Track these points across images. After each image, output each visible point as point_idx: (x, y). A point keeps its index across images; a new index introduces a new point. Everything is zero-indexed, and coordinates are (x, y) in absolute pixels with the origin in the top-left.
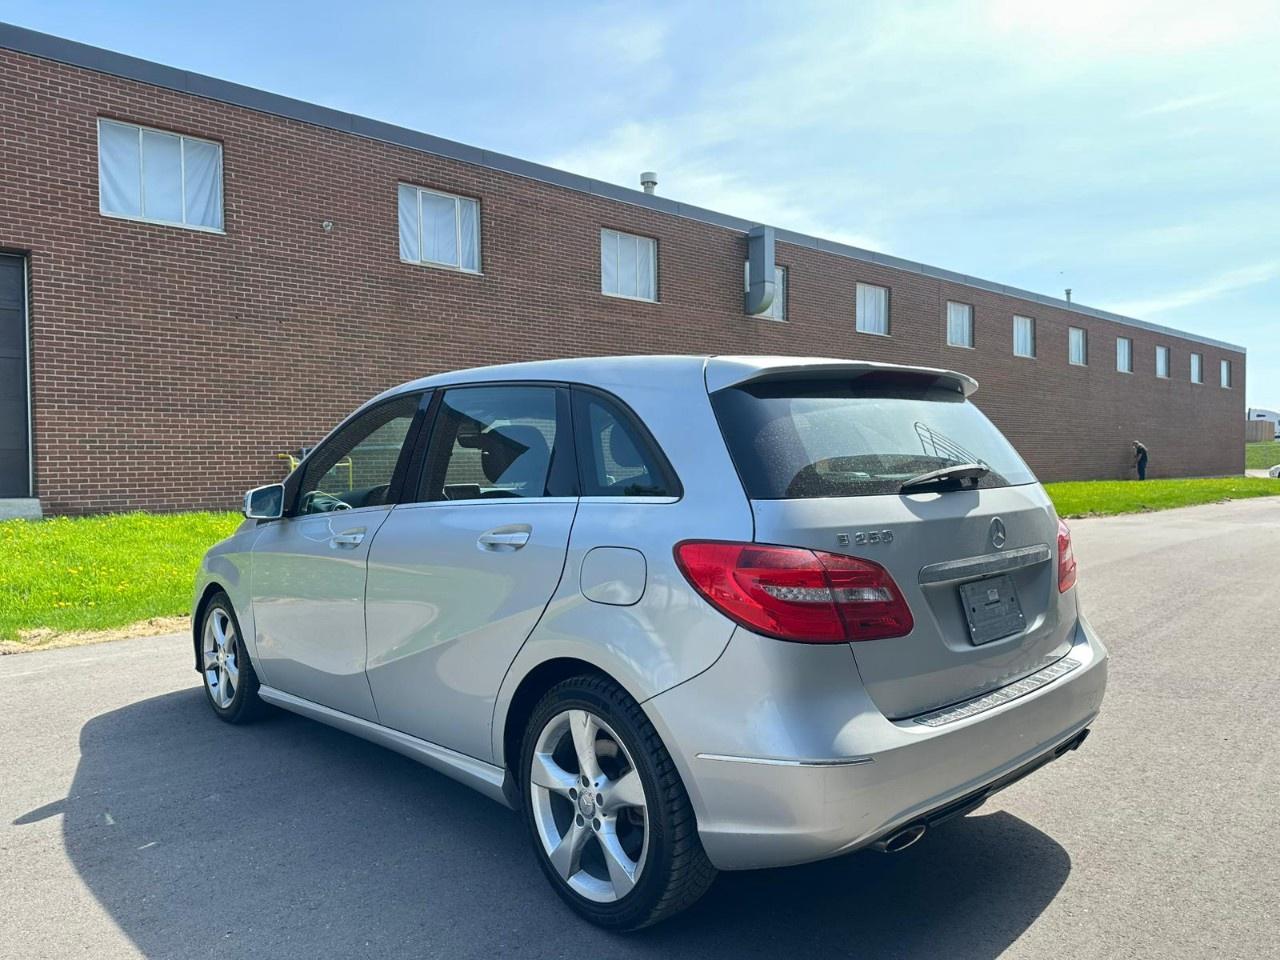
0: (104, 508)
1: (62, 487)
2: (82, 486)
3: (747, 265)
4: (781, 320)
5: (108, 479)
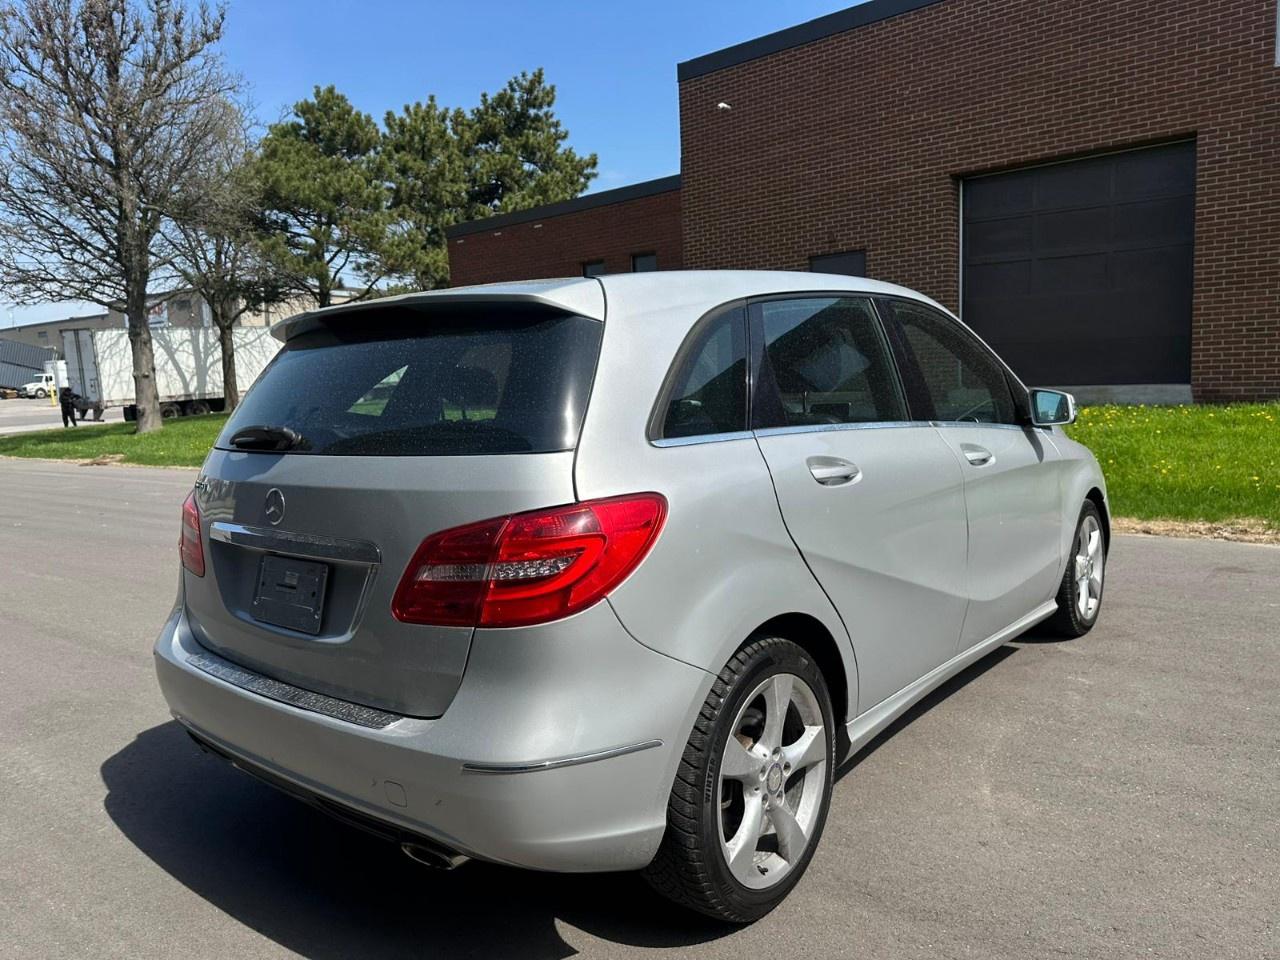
0: (1259, 396)
1: (1214, 373)
2: (1235, 372)
5: (1265, 364)
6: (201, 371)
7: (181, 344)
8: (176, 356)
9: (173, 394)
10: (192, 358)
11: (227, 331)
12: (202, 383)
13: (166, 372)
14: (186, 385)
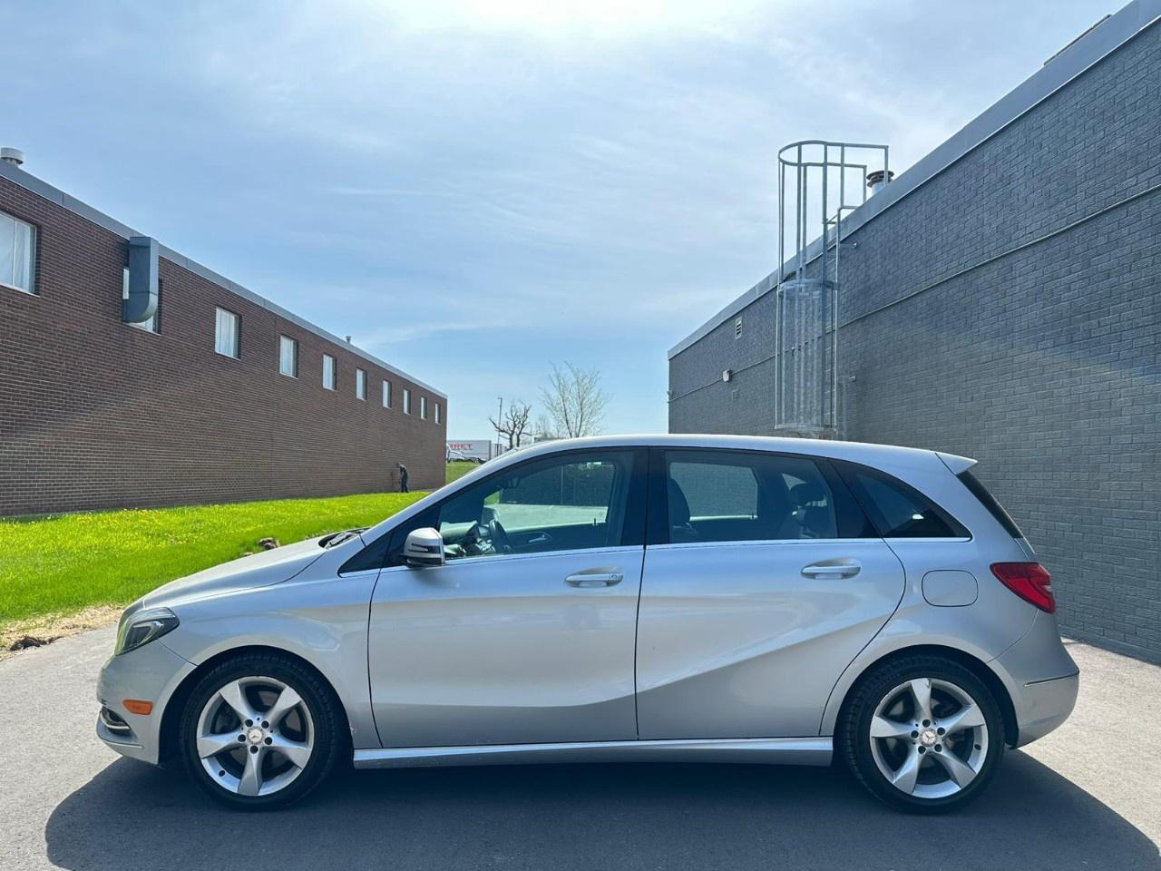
3: (126, 272)
4: (152, 332)
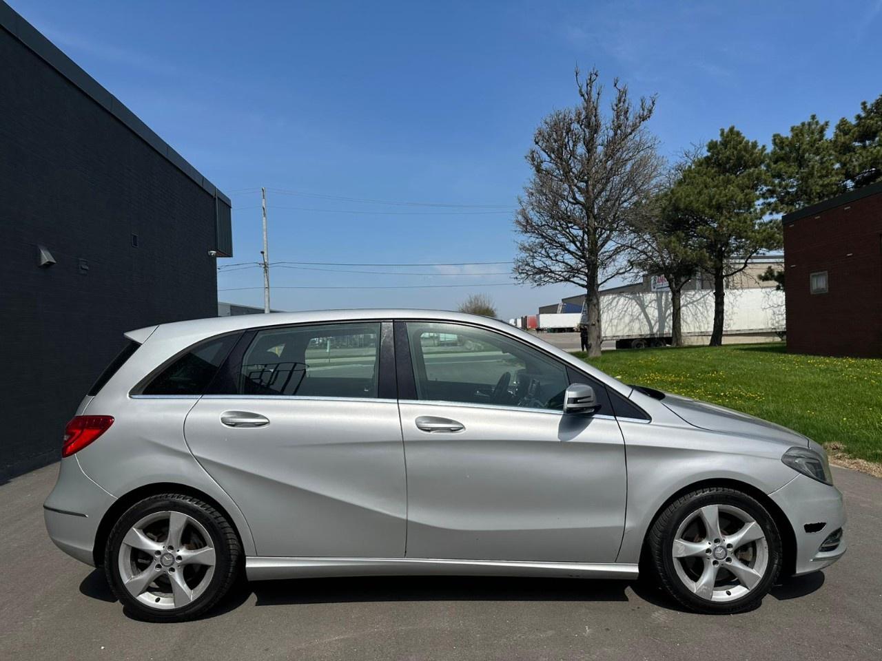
6: (662, 319)
7: (650, 303)
8: (646, 310)
9: (643, 333)
10: (656, 312)
11: (677, 294)
12: (662, 327)
13: (639, 320)
14: (651, 328)
